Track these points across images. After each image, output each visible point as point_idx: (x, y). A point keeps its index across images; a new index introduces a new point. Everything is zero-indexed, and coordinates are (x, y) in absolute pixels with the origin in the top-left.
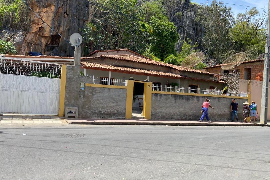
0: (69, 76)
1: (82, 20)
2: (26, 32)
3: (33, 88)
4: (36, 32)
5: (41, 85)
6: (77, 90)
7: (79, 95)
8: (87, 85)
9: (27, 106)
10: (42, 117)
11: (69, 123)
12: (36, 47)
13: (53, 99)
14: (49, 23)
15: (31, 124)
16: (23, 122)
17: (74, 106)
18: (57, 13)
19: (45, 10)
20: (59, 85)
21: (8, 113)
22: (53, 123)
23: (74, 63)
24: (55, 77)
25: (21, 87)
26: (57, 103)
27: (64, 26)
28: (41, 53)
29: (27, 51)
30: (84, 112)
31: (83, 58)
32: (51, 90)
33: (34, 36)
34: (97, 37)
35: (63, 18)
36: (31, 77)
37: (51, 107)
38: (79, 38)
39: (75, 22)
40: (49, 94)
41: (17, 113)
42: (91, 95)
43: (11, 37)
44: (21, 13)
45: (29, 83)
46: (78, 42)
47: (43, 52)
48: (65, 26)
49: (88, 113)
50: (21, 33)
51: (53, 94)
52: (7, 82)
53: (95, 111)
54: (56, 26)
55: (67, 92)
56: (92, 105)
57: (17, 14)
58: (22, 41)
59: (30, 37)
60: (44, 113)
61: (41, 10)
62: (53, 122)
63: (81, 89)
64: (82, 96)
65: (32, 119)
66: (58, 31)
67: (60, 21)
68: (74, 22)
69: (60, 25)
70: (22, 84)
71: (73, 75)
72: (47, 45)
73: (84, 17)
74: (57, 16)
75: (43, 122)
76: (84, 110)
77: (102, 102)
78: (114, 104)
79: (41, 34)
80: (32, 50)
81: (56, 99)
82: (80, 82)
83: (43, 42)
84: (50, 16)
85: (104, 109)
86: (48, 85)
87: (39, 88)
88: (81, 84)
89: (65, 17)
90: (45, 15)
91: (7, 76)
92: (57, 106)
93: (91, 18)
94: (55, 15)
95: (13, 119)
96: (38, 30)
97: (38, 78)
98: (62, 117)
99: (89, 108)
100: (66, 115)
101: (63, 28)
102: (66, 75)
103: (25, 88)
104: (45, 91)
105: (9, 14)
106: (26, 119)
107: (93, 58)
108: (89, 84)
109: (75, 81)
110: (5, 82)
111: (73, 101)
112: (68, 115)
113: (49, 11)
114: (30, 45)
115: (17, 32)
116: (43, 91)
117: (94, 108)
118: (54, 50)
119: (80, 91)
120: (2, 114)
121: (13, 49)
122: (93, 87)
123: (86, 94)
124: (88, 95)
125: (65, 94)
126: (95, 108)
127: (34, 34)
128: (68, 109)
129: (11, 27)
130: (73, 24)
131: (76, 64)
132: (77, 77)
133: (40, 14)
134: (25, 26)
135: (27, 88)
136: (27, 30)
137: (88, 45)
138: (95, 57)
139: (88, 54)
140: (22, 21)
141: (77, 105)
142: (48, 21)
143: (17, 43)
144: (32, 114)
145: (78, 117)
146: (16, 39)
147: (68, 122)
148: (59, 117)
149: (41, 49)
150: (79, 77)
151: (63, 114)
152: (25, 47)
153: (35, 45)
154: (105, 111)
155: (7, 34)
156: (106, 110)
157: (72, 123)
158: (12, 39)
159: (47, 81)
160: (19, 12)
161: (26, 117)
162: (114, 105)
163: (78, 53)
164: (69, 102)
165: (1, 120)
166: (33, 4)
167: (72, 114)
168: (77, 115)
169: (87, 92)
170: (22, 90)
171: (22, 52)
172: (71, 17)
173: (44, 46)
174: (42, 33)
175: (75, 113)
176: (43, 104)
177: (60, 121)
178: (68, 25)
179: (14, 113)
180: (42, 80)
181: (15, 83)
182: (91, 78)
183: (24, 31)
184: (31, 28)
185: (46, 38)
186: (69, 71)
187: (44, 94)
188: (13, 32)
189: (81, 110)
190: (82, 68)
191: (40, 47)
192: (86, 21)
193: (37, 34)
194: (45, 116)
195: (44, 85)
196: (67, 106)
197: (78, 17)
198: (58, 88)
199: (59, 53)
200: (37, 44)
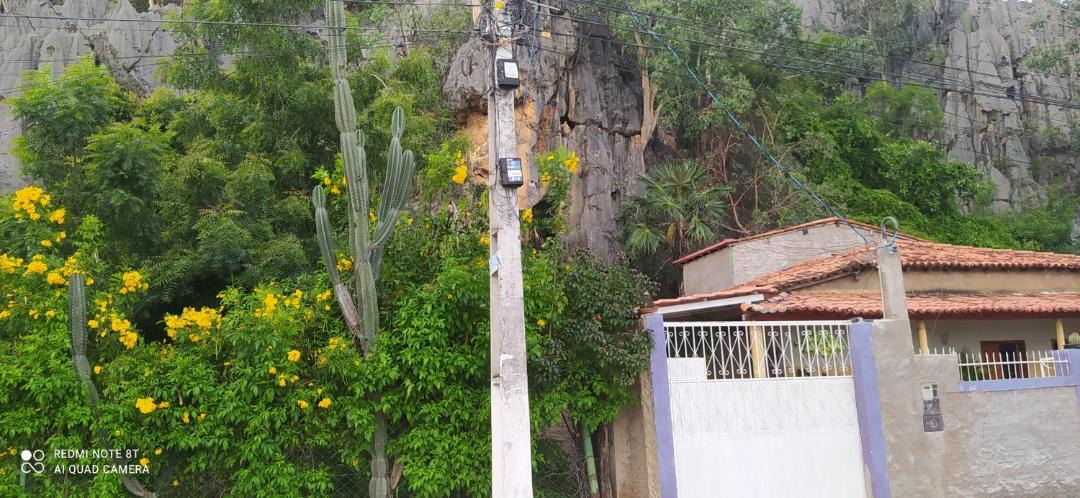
0: (882, 362)
1: (622, 132)
3: (776, 421)
6: (914, 413)
7: (925, 430)
18: (541, 125)
20: (850, 402)
24: (832, 373)
25: (741, 423)
32: (827, 422)
35: (561, 137)
39: (601, 143)
42: (962, 427)
45: (762, 404)
52: (699, 408)
53: (985, 489)
55: (887, 426)
68: (595, 146)
71: (895, 355)
73: (625, 124)
76: (951, 488)
77: (1002, 450)
78: (1042, 454)
82: (921, 382)
84: (523, 139)
85: (1013, 476)
86: (818, 406)
89: (564, 135)
91: (698, 388)
94: (537, 132)
99: (966, 478)
109: (903, 377)
113: (518, 124)
117: (980, 479)
119: (924, 416)
123: (947, 425)
124: (954, 430)
126: (982, 477)
130: (595, 155)
135: (759, 422)
150: (912, 363)
154: (1019, 485)
156: (1022, 483)
162: (1043, 457)
164: (899, 462)
166: (470, 109)
169: (946, 417)
172: (585, 129)
186: (879, 345)
192: (634, 135)
195: (806, 407)
197: (605, 125)
198: (849, 413)
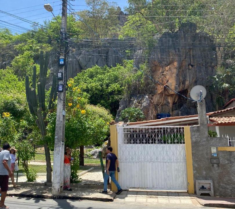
0: (194, 140)
1: (210, 66)
2: (152, 95)
3: (155, 158)
4: (161, 92)
5: (163, 153)
6: (207, 157)
7: (211, 163)
8: (220, 149)
9: (151, 179)
10: (168, 194)
11: (202, 205)
12: (163, 108)
13: (179, 170)
14: (173, 80)
15: (155, 204)
16: (147, 200)
17: (206, 179)
18: (180, 67)
19: (167, 68)
20: (184, 153)
21: (133, 188)
22: (180, 203)
23: (199, 123)
24: (178, 143)
25: (143, 157)
26: (184, 175)
27: (189, 78)
28: (169, 113)
29: (155, 113)
30: (222, 188)
31: (213, 112)
32: (175, 158)
33: (160, 97)
34: (232, 81)
35: (188, 70)
36: (151, 145)
37: (177, 181)
38: (201, 91)
39: (202, 70)
40: (173, 164)
41: (142, 188)
42: (228, 163)
43: (139, 103)
44: (145, 78)
45: (151, 152)
46: (200, 95)
47: (170, 111)
48: (191, 78)
49: (228, 189)
50: (147, 97)
51: (178, 164)
52: (129, 152)
54: (180, 81)
55: (195, 161)
56: (233, 178)
57: (142, 79)
58: (148, 104)
59: (156, 99)
60: (170, 189)
61: (164, 69)
62: (181, 201)
63: (213, 155)
64: (215, 165)
65: (157, 196)
66: (184, 86)
67: (185, 75)
68: (200, 72)
69: (185, 79)
70: (143, 153)
71: (200, 137)
72: (174, 103)
73: (211, 63)
74: (181, 71)
75: (169, 200)
76: (222, 184)
79: (166, 93)
80: (159, 112)
81: (182, 169)
82: (211, 146)
83: (169, 101)
84: (173, 72)
86: (172, 153)
87: (162, 157)
88: (212, 148)
89: (189, 69)
90: (169, 73)
91: (129, 146)
92: (184, 179)
93: (220, 61)
94: (178, 70)
95: (137, 196)
96: (163, 90)
97: (159, 146)
98: (193, 194)
99: (229, 181)
100: (197, 191)
101: (189, 81)
102: (190, 139)
103: (147, 158)
104: (168, 160)
105: (136, 81)
106: (150, 196)
107: (227, 110)
108: (223, 147)
109: (203, 145)
110: (127, 153)
111: (204, 173)
112: (200, 191)
113: (172, 68)
114: (157, 106)
115: (144, 96)
116: (166, 160)
118: (182, 108)
119: (211, 158)
120: (127, 188)
121: (142, 114)
122: (229, 151)
123: (221, 162)
124: (225, 163)
125: (192, 164)
127: (160, 95)
128: (199, 183)
129: (139, 93)
130: (200, 74)
131: (201, 123)
132: (205, 139)
133: (163, 74)
134: (150, 89)
135: (149, 158)
136: (152, 93)
137: (221, 94)
138: (229, 109)
139: (223, 105)
140: (148, 84)
141: (211, 178)
142: (172, 78)
143: (145, 107)
144: (157, 189)
145: (214, 195)
146: (143, 104)
147: (200, 203)
148: (188, 194)
149: (169, 108)
150: (207, 140)
151: (193, 190)
152: (152, 110)
153: (162, 105)
155: (135, 101)
157: (206, 205)
158: (140, 105)
159: (170, 148)
160: (144, 77)
161: (151, 193)
163: (202, 109)
164: (198, 173)
165: (126, 197)
166: (156, 65)
167: (205, 190)
168: (212, 192)
169: (221, 159)
170: (150, 160)
171: (149, 116)
172: (197, 67)
173: (171, 105)
174: (168, 92)
175: (210, 189)
176: (168, 177)
177: (189, 201)
178: (194, 77)
179: (138, 188)
180: (163, 148)
181: (137, 153)
182: (225, 139)
183: (150, 94)
184: (156, 89)
185: (172, 96)
186: (193, 134)
187: (167, 164)
188: (140, 98)
189: (217, 185)
190: (213, 126)
191: (167, 106)
192: (215, 67)
193: (163, 94)
194: (172, 192)
195: (167, 153)
196: (197, 179)
197: (204, 64)
198: (183, 156)
199: (188, 109)
200: (164, 105)
